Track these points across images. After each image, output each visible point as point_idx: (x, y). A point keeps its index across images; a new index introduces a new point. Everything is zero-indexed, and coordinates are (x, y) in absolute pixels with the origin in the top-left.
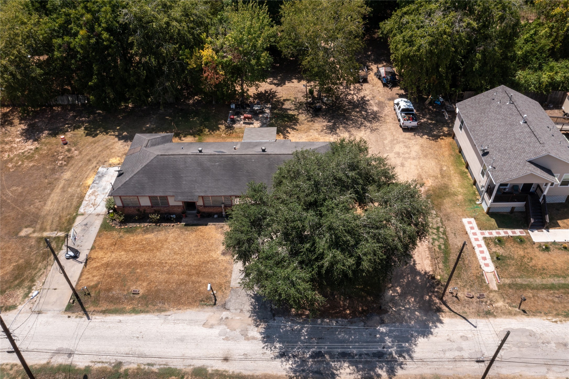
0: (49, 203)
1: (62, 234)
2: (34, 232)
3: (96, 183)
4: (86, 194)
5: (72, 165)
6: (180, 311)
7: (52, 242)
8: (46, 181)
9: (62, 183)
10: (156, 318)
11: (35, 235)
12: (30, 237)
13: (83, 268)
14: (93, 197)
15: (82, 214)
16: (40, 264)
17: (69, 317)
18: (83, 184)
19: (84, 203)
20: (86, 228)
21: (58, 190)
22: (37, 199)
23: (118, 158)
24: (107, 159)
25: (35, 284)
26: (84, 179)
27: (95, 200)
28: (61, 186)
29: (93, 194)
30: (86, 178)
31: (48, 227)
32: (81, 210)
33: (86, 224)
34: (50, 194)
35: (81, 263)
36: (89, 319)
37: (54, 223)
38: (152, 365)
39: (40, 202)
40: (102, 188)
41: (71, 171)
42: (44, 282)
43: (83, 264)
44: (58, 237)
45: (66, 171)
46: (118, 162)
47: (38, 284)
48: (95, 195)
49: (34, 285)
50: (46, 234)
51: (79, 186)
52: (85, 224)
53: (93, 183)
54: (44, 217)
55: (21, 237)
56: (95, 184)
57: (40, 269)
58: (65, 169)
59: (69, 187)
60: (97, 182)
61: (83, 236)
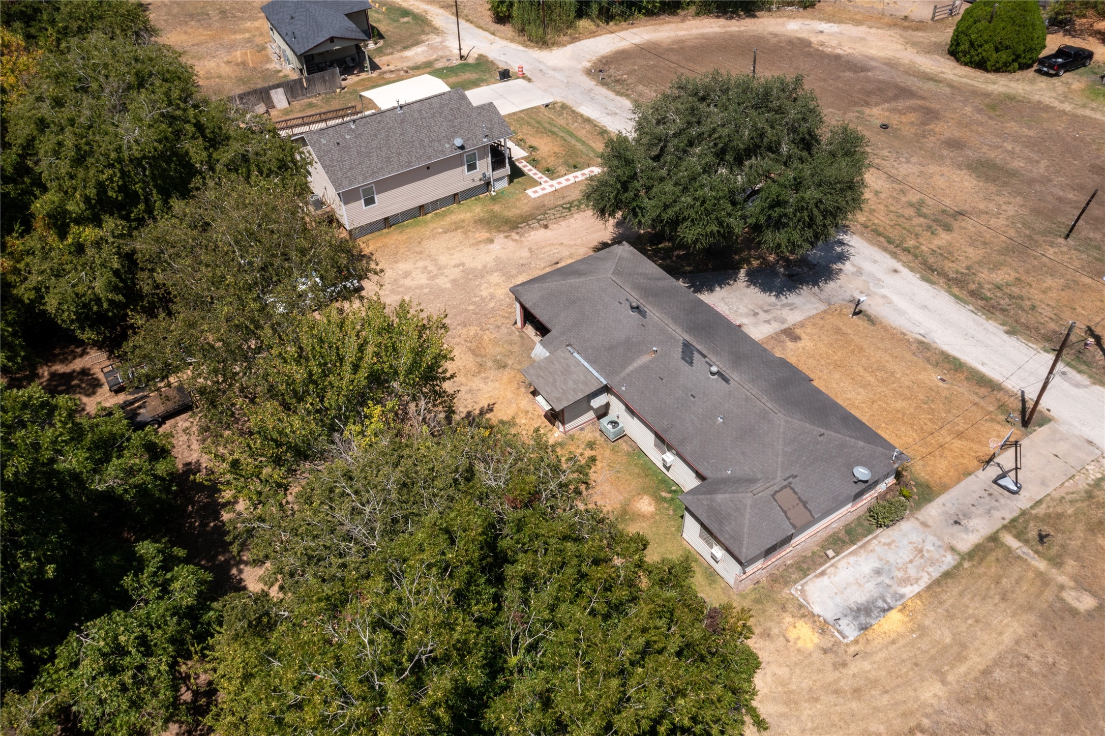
0: (1007, 639)
1: (1009, 540)
2: (1062, 587)
3: (885, 601)
4: (918, 595)
5: (904, 715)
6: (904, 331)
7: (1034, 538)
8: (991, 716)
9: (957, 674)
10: (937, 341)
11: (1062, 579)
12: (1076, 581)
13: (999, 455)
14: (912, 571)
15: (953, 549)
16: (1069, 512)
17: (1049, 410)
18: (913, 631)
19: (936, 574)
20: (960, 516)
21: (975, 662)
22: (1031, 673)
23: (792, 634)
24: (817, 655)
25: (1087, 487)
26: (901, 642)
27: (911, 562)
28: (962, 669)
29: (906, 581)
30: (893, 642)
31: (1031, 575)
32: (949, 560)
33: (956, 522)
34: (997, 662)
35: (998, 464)
36: (1023, 392)
37: (1016, 576)
38: (972, 311)
39: (1028, 657)
40: (880, 579)
41: (917, 699)
42: (1070, 478)
43: (996, 460)
44: (1018, 536)
45: (929, 710)
46: (800, 624)
47: (1082, 484)
48: (906, 572)
49: (1089, 485)
50: (1041, 565)
51: (922, 630)
52: (957, 526)
53: (890, 608)
54: (1030, 608)
55: (1094, 594)
56: (889, 600)
57: (1071, 502)
58: (927, 716)
59: (946, 648)
60: (880, 603)
61: (973, 505)
